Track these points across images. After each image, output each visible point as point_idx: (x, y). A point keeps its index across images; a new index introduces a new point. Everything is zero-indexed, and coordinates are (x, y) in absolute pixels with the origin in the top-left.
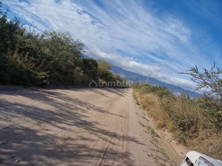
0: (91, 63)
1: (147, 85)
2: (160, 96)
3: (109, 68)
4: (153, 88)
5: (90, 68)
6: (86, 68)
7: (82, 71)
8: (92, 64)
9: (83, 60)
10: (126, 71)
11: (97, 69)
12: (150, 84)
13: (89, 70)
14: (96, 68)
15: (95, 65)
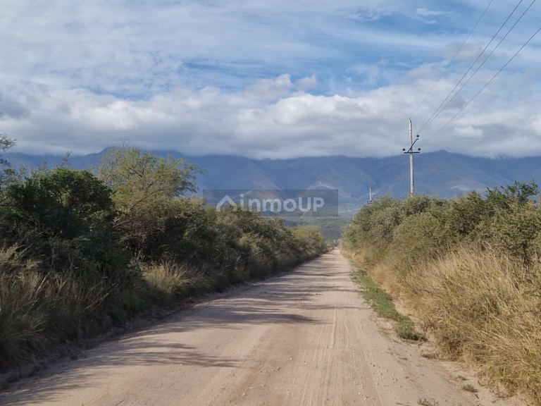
0: (64, 197)
1: (421, 207)
2: (514, 252)
3: (179, 184)
4: (460, 211)
5: (68, 225)
6: (45, 237)
7: (31, 264)
8: (72, 202)
9: (16, 191)
10: (279, 161)
11: (110, 218)
12: (434, 195)
13: (66, 243)
14: (101, 215)
15: (91, 199)
